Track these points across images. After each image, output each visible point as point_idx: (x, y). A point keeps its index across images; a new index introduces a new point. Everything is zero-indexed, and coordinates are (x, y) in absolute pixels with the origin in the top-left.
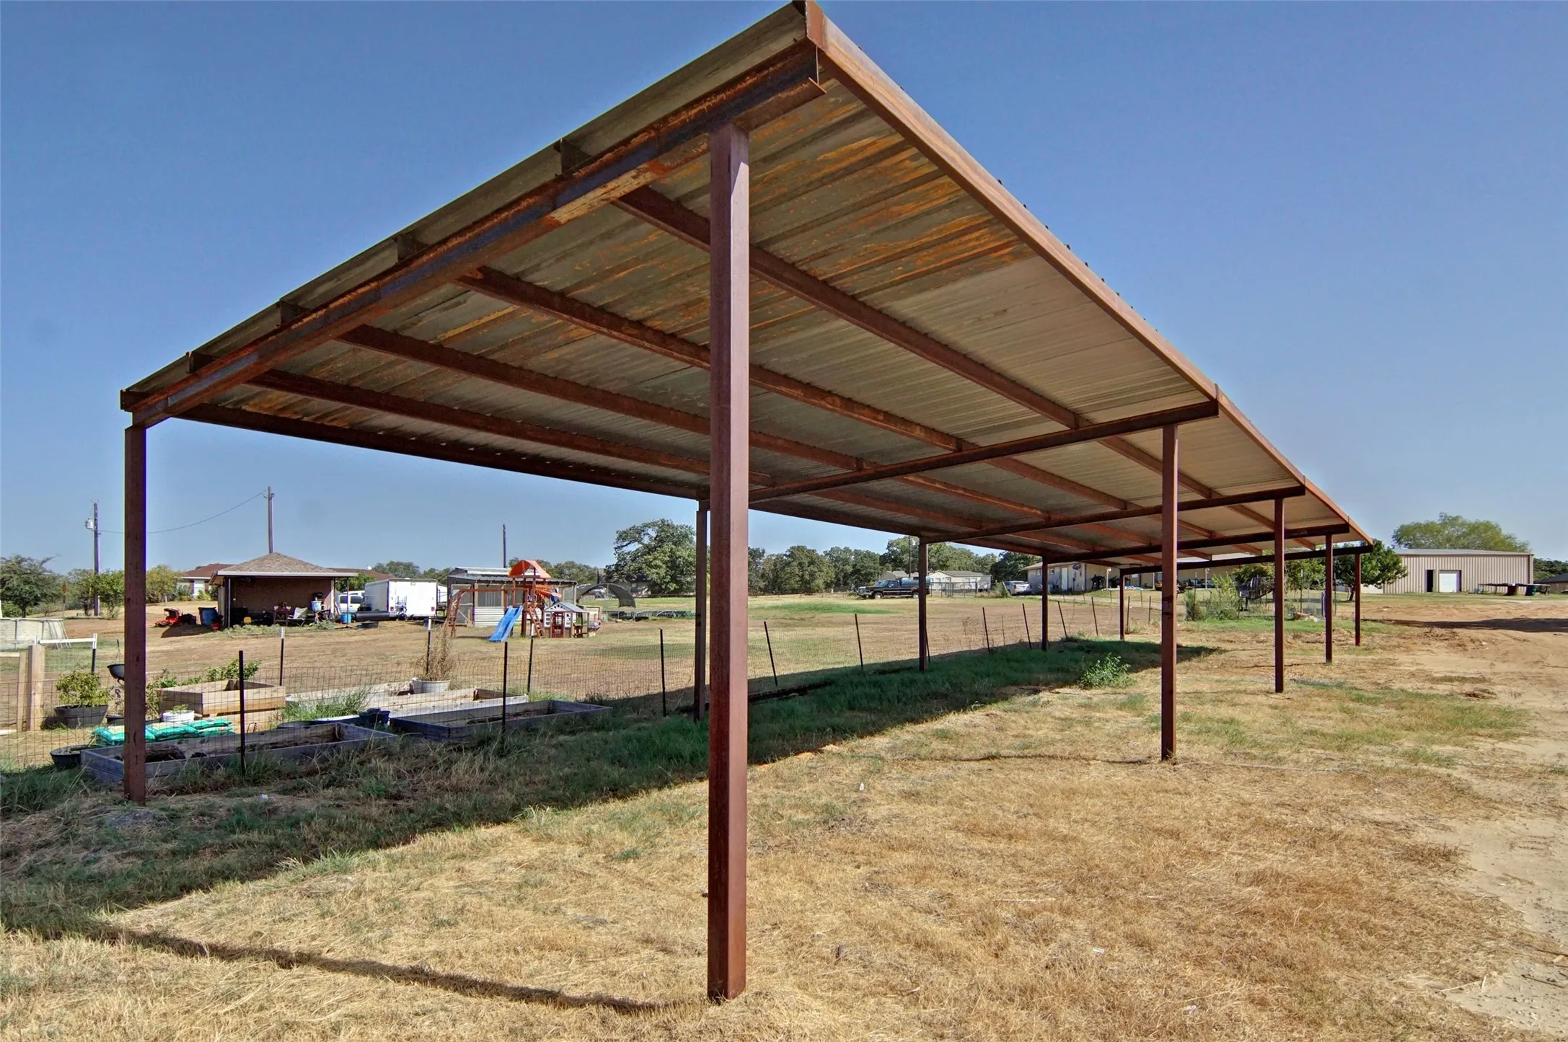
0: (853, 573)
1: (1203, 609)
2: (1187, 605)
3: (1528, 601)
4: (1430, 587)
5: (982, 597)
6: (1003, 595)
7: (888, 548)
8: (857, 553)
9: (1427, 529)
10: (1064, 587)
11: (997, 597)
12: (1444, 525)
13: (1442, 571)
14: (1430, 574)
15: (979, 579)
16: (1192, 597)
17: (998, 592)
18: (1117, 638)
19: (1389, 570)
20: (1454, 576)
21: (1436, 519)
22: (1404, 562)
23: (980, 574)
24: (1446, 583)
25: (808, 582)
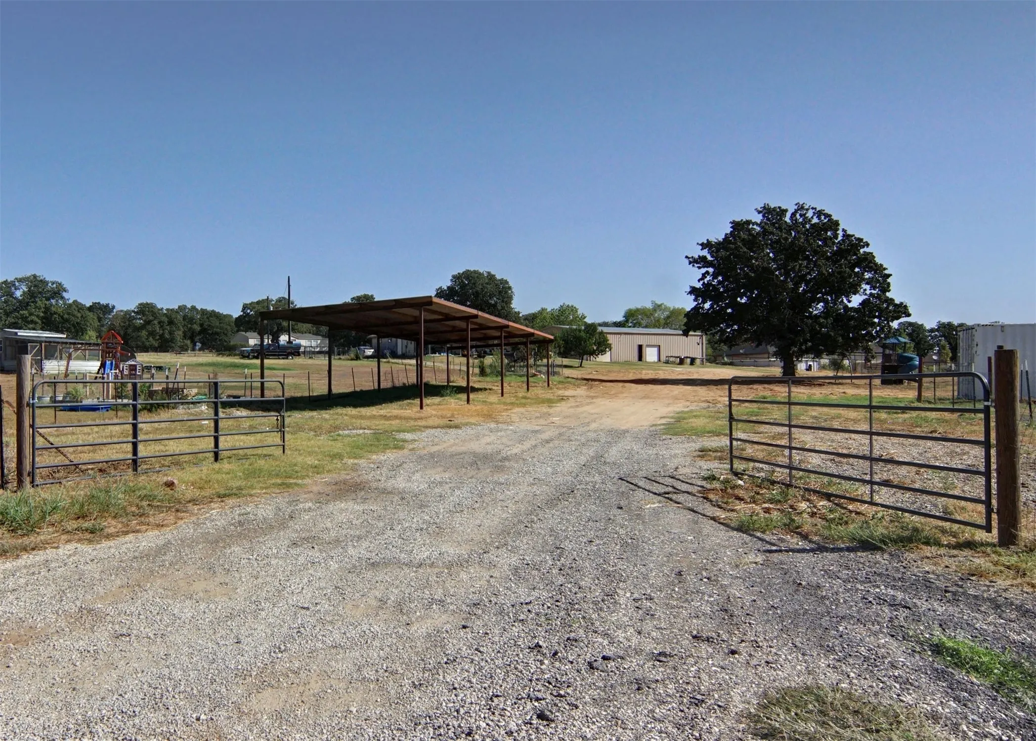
0: (200, 333)
1: (488, 371)
2: (480, 367)
3: (692, 369)
4: (640, 358)
5: (340, 359)
6: (357, 358)
7: (243, 310)
8: (203, 312)
9: (643, 312)
10: (400, 352)
11: (352, 359)
12: (655, 310)
13: (648, 346)
14: (640, 347)
15: (319, 341)
16: (482, 363)
17: (352, 355)
18: (446, 384)
19: (603, 346)
20: (655, 350)
21: (649, 306)
22: (611, 339)
23: (320, 337)
24: (651, 355)
25: (167, 341)
